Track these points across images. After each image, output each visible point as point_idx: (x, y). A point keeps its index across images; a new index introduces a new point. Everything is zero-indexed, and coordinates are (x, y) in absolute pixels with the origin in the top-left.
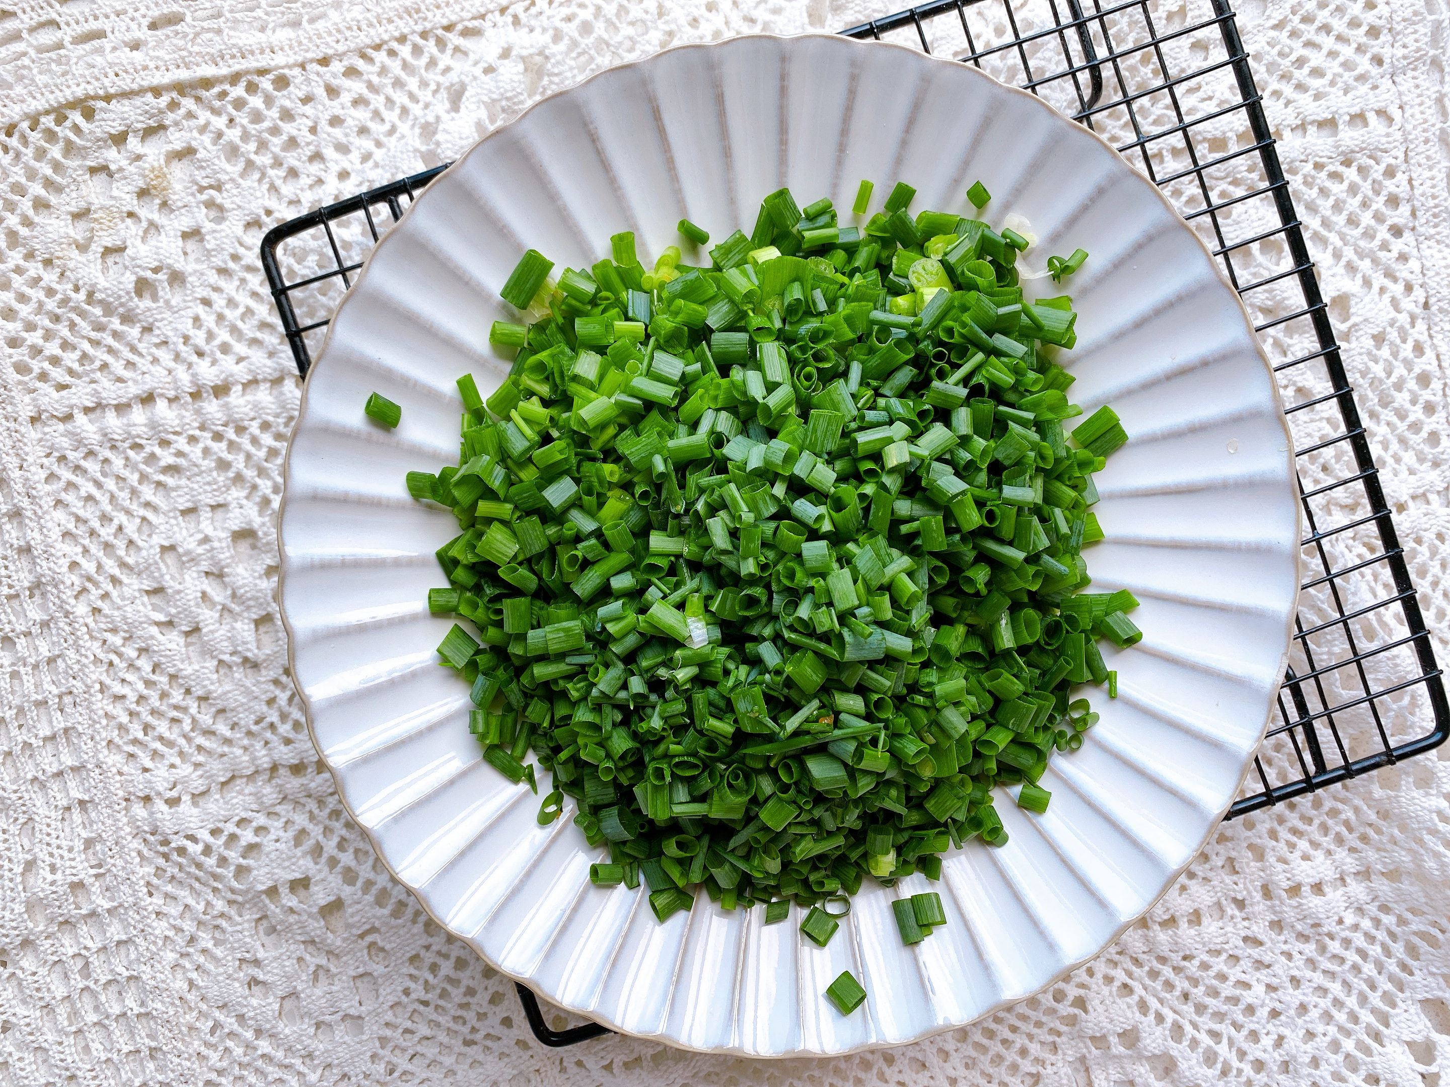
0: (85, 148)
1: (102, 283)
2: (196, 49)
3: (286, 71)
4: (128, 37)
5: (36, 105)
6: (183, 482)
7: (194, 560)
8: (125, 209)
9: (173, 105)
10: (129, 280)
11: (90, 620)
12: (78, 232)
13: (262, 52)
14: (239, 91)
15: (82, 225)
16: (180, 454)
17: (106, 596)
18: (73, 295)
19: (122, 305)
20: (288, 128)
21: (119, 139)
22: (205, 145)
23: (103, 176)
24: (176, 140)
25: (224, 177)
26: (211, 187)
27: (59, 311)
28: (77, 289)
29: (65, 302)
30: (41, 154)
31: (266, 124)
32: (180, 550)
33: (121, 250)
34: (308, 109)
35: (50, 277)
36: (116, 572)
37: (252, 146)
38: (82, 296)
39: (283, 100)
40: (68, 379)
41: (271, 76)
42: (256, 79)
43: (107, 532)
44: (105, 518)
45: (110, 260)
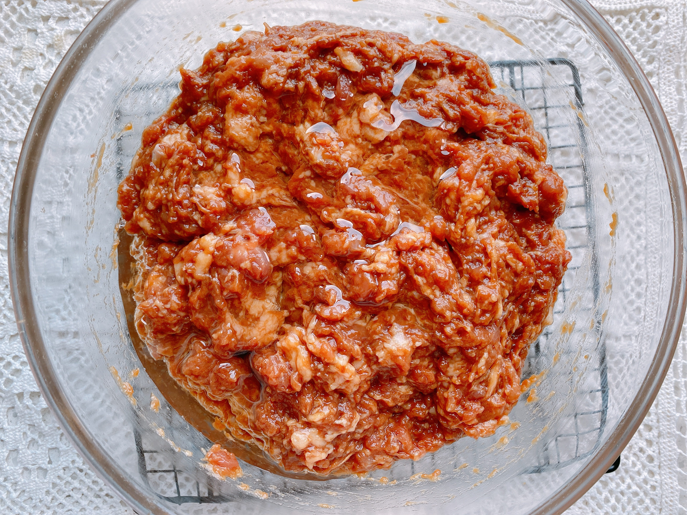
0: (28, 19)
1: (19, 82)
8: (39, 51)
9: (75, 10)
10: (32, 84)
12: (14, 57)
15: (17, 54)
19: (25, 95)
21: (46, 19)
23: (33, 34)
28: (6, 83)
30: (7, 17)
33: (31, 69)
38: (7, 86)
45: (26, 73)
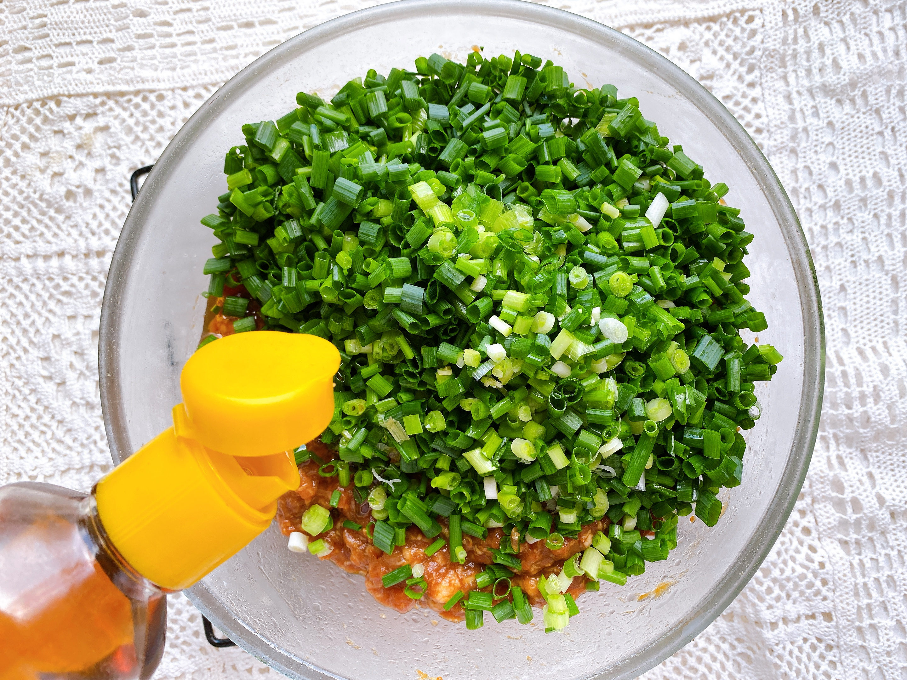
0: (53, 120)
1: (48, 190)
2: (120, 76)
3: (164, 92)
4: (86, 67)
5: (34, 96)
6: (72, 301)
7: (69, 344)
8: (68, 154)
9: (103, 104)
10: (63, 190)
11: (8, 370)
12: (42, 163)
13: (153, 81)
14: (138, 100)
15: (45, 160)
16: (73, 285)
17: (18, 358)
18: (32, 194)
19: (57, 203)
20: (160, 121)
21: (72, 118)
22: (115, 126)
23: (60, 136)
24: (101, 121)
25: (122, 143)
26: (115, 147)
27: (24, 202)
28: (35, 192)
29: (27, 198)
30: (30, 121)
31: (149, 118)
32: (63, 337)
33: (60, 174)
34: (172, 113)
35: (22, 185)
36: (27, 345)
37: (140, 128)
38: (37, 196)
39: (160, 106)
40: (21, 239)
41: (156, 94)
42: (148, 94)
43: (26, 323)
44: (26, 316)
45: (56, 179)
